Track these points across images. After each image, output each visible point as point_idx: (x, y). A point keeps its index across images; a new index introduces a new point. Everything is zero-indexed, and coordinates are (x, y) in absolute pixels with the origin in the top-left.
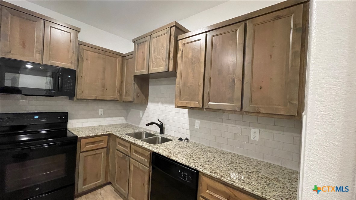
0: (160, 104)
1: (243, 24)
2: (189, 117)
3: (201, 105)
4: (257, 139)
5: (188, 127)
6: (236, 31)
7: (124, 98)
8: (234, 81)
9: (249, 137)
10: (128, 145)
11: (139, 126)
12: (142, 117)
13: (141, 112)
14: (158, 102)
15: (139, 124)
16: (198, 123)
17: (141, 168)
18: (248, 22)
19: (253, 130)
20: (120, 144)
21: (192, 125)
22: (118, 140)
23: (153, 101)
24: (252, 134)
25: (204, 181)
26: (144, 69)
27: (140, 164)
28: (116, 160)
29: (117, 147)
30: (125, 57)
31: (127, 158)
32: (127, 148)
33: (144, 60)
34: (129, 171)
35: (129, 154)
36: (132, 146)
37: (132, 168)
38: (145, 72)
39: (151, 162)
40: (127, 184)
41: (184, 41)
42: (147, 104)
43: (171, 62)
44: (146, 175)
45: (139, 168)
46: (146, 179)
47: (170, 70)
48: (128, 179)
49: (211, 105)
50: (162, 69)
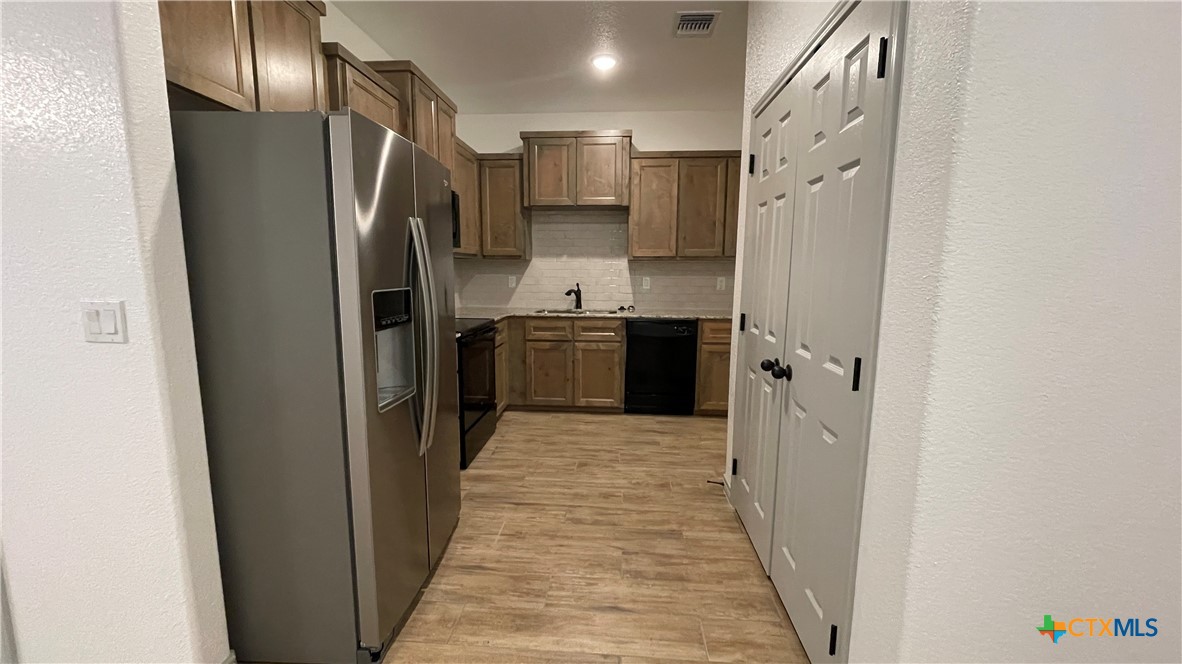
0: (564, 258)
1: (725, 160)
2: (630, 274)
3: (674, 252)
4: (723, 288)
5: (629, 289)
6: (716, 167)
7: (489, 248)
8: (714, 223)
9: (715, 287)
10: (569, 323)
11: (508, 307)
12: (516, 287)
13: (512, 279)
14: (559, 255)
15: (507, 301)
16: (647, 282)
17: (602, 348)
18: (730, 160)
19: (720, 279)
20: (536, 329)
21: (636, 285)
23: (543, 255)
24: (718, 283)
25: (707, 327)
26: (561, 195)
27: (600, 344)
28: (531, 358)
29: (530, 337)
30: (482, 160)
31: (566, 345)
32: (564, 329)
33: (561, 180)
34: (573, 362)
35: (570, 337)
36: (577, 323)
37: (580, 355)
38: (566, 201)
39: (624, 333)
40: (569, 385)
41: (644, 162)
42: (530, 261)
43: (626, 191)
44: (616, 355)
45: (598, 350)
46: (617, 360)
47: (625, 203)
48: (570, 376)
49: (690, 252)
50: (609, 200)
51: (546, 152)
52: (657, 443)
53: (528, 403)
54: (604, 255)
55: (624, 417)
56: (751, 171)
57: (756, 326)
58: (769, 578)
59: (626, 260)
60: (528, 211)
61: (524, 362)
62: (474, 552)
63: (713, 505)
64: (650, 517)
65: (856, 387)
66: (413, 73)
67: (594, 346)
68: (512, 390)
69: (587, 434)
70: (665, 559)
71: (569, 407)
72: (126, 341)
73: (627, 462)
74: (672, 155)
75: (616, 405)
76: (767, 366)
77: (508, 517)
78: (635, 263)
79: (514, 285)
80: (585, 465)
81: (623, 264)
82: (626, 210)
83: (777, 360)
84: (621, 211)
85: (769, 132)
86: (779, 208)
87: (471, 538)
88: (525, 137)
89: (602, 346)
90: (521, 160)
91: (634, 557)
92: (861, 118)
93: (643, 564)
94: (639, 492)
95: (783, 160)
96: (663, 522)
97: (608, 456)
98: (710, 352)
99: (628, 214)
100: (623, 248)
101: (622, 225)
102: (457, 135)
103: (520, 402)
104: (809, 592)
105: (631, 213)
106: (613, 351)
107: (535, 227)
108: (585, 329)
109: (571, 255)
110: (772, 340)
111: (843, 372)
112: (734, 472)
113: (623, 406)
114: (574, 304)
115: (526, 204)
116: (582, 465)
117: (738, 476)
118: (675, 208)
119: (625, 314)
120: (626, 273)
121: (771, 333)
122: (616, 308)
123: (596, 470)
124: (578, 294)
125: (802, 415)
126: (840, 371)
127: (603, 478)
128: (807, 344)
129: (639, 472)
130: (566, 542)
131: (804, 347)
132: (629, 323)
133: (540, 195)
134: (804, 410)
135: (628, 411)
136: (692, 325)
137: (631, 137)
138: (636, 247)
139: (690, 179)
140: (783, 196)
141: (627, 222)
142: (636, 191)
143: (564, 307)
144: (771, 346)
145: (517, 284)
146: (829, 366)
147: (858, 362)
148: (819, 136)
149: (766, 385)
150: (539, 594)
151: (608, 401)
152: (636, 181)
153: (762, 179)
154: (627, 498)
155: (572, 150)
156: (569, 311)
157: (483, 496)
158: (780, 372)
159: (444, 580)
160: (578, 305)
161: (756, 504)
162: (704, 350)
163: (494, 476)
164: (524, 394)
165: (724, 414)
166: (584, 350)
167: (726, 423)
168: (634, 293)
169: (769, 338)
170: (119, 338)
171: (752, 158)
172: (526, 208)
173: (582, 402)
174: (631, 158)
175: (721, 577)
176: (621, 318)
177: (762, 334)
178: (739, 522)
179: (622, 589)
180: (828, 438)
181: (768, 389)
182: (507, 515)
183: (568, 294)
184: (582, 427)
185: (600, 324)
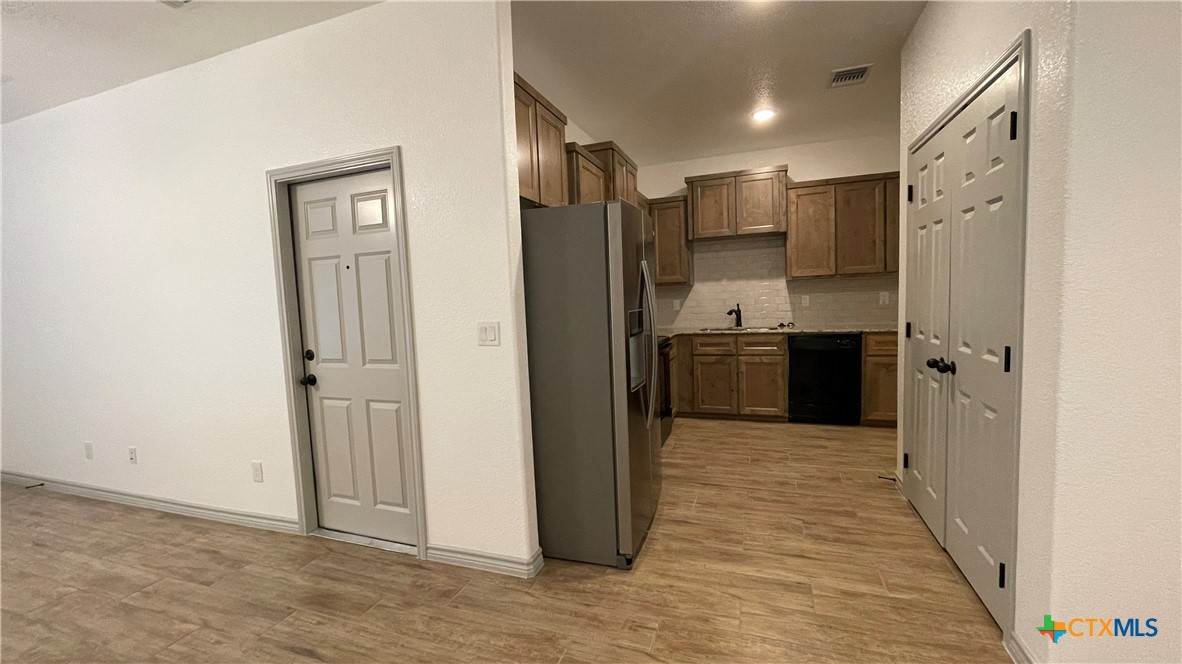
0: (724, 282)
1: (883, 182)
2: (789, 293)
3: (834, 270)
4: (886, 302)
5: (788, 307)
6: (874, 189)
8: (874, 242)
9: (878, 301)
10: (731, 339)
11: (673, 327)
12: (680, 310)
13: (677, 303)
14: (719, 280)
15: (672, 322)
16: (806, 299)
17: (765, 361)
18: (888, 182)
19: (882, 293)
20: (702, 345)
21: (795, 302)
22: (699, 340)
23: (704, 280)
24: (881, 298)
25: (871, 340)
26: (722, 227)
27: (763, 357)
28: (698, 371)
29: (697, 352)
30: (652, 205)
31: (729, 360)
32: (728, 344)
33: (722, 214)
34: (737, 374)
35: (734, 351)
36: (740, 338)
37: (743, 368)
38: (726, 232)
39: (787, 347)
40: (735, 394)
41: (800, 191)
42: (692, 286)
43: (783, 219)
44: (779, 367)
45: (762, 363)
46: (779, 372)
47: (783, 230)
48: (734, 386)
49: (849, 269)
50: (768, 227)
51: (707, 192)
52: (825, 447)
53: (696, 411)
54: (761, 277)
55: (789, 425)
56: (910, 198)
57: (921, 333)
58: (945, 550)
59: (784, 281)
60: (690, 243)
61: (692, 373)
62: (679, 512)
63: (887, 496)
64: (824, 500)
65: (1007, 369)
66: (613, 150)
67: (757, 359)
68: (681, 399)
69: (753, 437)
70: (844, 530)
71: (735, 415)
72: (499, 345)
73: (796, 460)
74: (827, 183)
75: (780, 414)
76: (933, 364)
77: (698, 492)
78: (795, 284)
79: (678, 308)
80: (758, 460)
81: (782, 284)
82: (783, 236)
83: (942, 360)
84: (780, 237)
85: (926, 167)
86: (937, 232)
87: (673, 504)
88: (690, 181)
89: (765, 359)
90: (685, 200)
91: (813, 526)
92: (1002, 165)
93: (821, 531)
94: (812, 482)
95: (939, 192)
96: (838, 505)
97: (777, 455)
98: (877, 364)
99: (786, 239)
100: (783, 269)
101: (780, 249)
102: (638, 189)
103: (688, 410)
104: (981, 549)
105: (789, 237)
106: (777, 364)
107: (696, 256)
108: (749, 344)
109: (731, 279)
110: (938, 342)
111: (997, 360)
112: (906, 465)
113: (787, 415)
114: (734, 323)
115: (690, 238)
116: (753, 460)
117: (909, 469)
118: (833, 231)
119: (786, 330)
120: (784, 292)
121: (936, 337)
122: (776, 325)
123: (769, 465)
124: (738, 313)
125: (966, 401)
126: (995, 360)
127: (777, 471)
128: (968, 342)
129: (811, 469)
130: (752, 512)
131: (966, 345)
132: (791, 338)
133: (703, 230)
134: (968, 397)
135: (792, 420)
136: (856, 339)
137: (786, 171)
138: (794, 269)
139: (848, 202)
140: (940, 222)
141: (785, 246)
142: (793, 218)
143: (725, 326)
144: (936, 348)
145: (681, 307)
146: (987, 357)
147: (1008, 350)
148: (969, 175)
149: (933, 381)
150: (739, 542)
151: (772, 410)
152: (793, 209)
153: (921, 206)
154: (800, 486)
155: (732, 188)
156: (730, 329)
157: (674, 477)
158: (945, 367)
159: (661, 527)
160: (739, 323)
161: (929, 489)
162: (869, 364)
163: (680, 464)
164: (692, 402)
165: (893, 425)
166: (746, 363)
167: (896, 433)
168: (793, 311)
169: (934, 341)
170: (496, 342)
171: (910, 188)
172: (691, 242)
173: (747, 410)
174: (787, 189)
175: (897, 546)
176: (783, 334)
177: (928, 339)
178: (913, 509)
179: (807, 545)
180: (990, 415)
181: (935, 385)
182: (697, 491)
183: (730, 313)
184: (748, 432)
185: (762, 339)
